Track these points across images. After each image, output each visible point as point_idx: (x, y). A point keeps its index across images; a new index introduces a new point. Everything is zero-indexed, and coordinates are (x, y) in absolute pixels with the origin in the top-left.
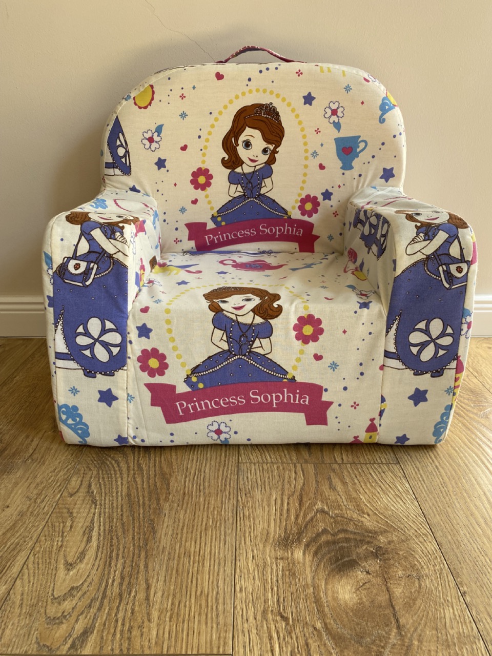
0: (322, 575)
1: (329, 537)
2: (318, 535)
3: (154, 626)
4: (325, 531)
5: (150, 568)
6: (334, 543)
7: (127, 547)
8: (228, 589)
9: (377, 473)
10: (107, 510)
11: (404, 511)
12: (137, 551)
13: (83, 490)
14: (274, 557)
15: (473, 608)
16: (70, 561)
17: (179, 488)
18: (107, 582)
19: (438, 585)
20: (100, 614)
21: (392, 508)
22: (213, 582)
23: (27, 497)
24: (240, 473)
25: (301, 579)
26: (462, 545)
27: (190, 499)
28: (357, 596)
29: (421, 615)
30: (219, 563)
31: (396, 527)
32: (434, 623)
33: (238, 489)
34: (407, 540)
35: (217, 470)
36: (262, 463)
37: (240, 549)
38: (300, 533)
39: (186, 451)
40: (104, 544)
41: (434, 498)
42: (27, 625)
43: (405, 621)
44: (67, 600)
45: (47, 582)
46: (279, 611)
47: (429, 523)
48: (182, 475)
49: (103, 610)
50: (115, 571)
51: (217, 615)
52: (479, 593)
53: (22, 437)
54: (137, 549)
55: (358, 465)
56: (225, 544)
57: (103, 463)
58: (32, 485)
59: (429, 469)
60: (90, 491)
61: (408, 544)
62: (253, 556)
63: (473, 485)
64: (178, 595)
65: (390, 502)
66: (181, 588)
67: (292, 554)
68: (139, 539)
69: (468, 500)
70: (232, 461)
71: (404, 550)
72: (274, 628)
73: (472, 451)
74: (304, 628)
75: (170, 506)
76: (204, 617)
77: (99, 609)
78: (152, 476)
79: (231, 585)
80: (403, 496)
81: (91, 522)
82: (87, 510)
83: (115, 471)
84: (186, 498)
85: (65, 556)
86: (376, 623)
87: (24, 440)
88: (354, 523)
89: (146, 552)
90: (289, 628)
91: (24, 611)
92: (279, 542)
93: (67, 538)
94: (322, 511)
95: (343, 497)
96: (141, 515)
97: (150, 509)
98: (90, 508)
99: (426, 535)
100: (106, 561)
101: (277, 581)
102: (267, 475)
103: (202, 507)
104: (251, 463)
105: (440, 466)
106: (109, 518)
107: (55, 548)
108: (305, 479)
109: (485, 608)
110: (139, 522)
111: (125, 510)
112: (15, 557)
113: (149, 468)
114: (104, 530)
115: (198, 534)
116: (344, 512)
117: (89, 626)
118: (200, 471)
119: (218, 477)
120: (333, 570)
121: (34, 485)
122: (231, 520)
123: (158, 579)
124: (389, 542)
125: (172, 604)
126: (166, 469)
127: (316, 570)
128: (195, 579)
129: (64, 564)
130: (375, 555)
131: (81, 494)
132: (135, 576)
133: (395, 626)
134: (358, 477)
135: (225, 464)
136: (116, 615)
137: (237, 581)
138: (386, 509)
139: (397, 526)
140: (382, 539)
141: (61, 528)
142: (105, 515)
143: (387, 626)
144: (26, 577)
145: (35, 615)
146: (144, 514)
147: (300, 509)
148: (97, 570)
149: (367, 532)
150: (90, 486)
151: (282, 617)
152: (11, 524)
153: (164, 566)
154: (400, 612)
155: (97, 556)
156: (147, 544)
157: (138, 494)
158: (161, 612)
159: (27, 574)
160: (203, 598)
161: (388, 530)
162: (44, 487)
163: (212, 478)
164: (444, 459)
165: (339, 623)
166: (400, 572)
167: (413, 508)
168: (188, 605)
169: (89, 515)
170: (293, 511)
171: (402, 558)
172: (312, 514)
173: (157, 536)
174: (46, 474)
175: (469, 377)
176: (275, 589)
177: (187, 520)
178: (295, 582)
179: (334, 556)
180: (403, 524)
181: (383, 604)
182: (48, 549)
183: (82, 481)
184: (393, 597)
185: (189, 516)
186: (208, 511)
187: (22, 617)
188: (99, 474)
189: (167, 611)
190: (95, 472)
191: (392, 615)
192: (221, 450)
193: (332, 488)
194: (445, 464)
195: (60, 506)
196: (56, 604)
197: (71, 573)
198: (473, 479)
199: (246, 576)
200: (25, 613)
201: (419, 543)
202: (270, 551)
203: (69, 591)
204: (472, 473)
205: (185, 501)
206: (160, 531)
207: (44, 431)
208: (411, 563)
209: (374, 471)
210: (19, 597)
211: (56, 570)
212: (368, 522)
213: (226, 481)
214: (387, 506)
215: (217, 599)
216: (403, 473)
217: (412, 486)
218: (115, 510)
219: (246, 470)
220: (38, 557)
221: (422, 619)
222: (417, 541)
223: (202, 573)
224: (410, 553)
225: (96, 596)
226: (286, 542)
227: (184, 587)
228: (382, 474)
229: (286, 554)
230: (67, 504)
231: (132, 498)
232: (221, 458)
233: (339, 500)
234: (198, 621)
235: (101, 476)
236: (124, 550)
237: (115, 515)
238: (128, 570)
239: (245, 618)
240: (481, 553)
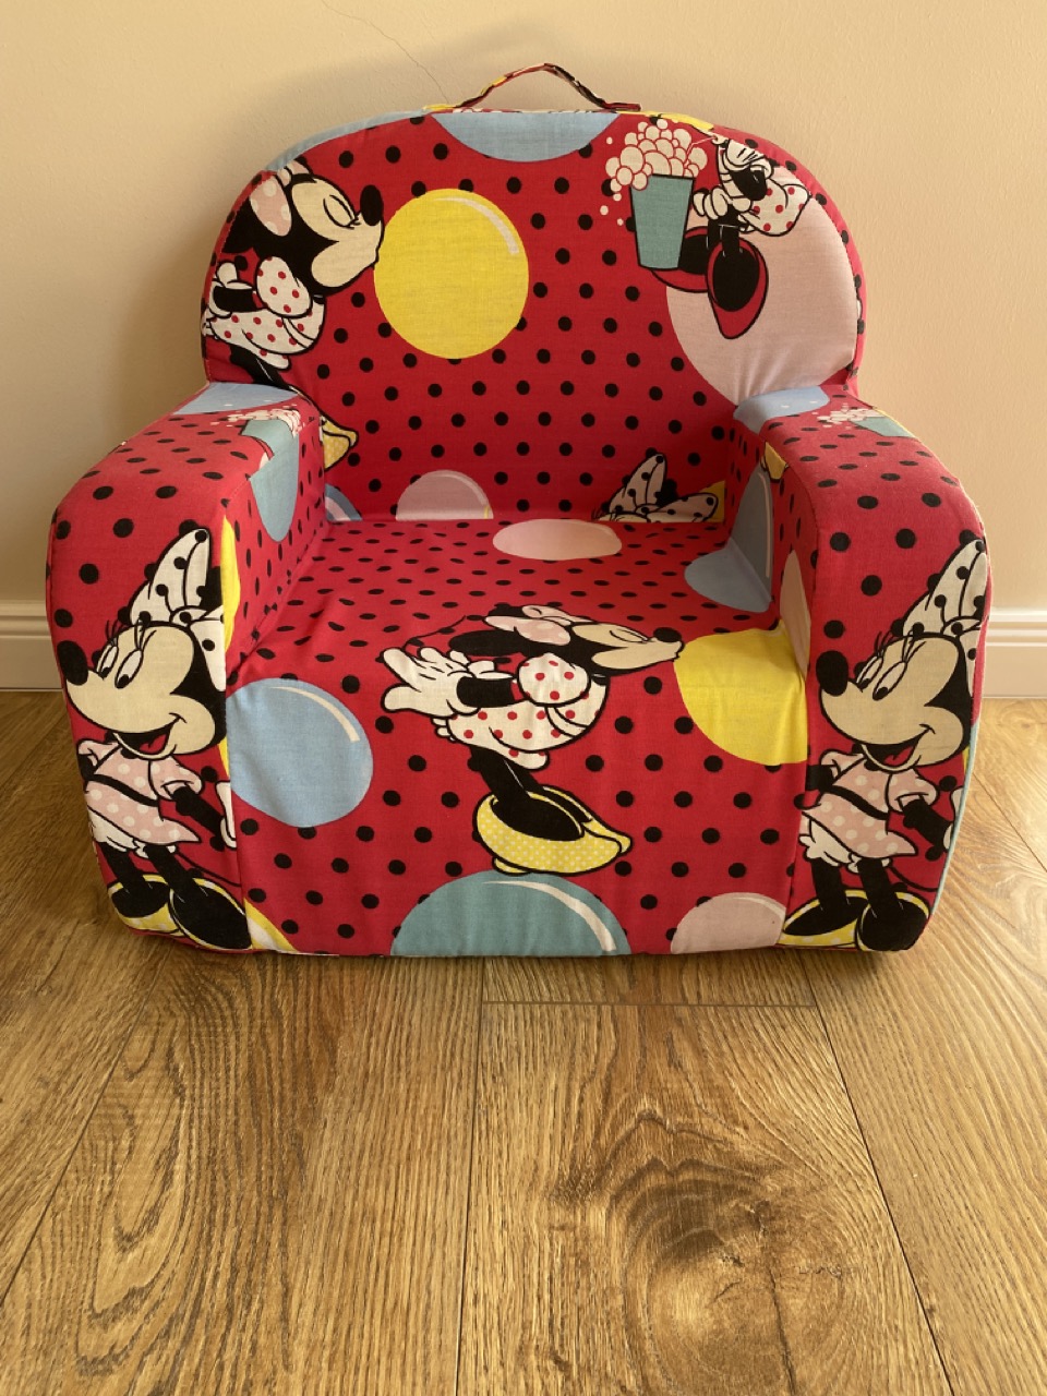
0: (642, 1267)
1: (662, 1180)
2: (641, 1174)
3: (296, 1378)
4: (654, 1165)
5: (292, 1247)
6: (672, 1192)
7: (245, 1197)
8: (449, 1299)
9: (770, 1029)
10: (205, 1112)
11: (821, 1118)
12: (264, 1209)
13: (157, 1063)
14: (546, 1222)
15: (947, 1344)
16: (127, 1229)
17: (356, 1060)
18: (203, 1280)
19: (879, 1290)
20: (188, 1352)
21: (797, 1112)
22: (419, 1281)
23: (40, 1079)
24: (483, 1026)
25: (599, 1276)
26: (935, 1199)
27: (378, 1086)
28: (712, 1315)
29: (839, 1360)
30: (434, 1236)
31: (801, 1157)
32: (864, 1377)
33: (478, 1065)
34: (823, 1186)
35: (435, 1020)
36: (530, 1003)
37: (477, 1205)
38: (603, 1169)
39: (372, 971)
40: (197, 1192)
41: (885, 1088)
42: (40, 1374)
43: (805, 1373)
44: (120, 1319)
45: (78, 1279)
46: (552, 1348)
47: (870, 1147)
48: (363, 1031)
49: (194, 1343)
50: (220, 1254)
51: (426, 1358)
52: (961, 1309)
53: (29, 936)
54: (265, 1204)
55: (729, 1008)
56: (447, 1193)
57: (199, 999)
58: (49, 1050)
59: (878, 1019)
60: (172, 1067)
61: (823, 1196)
62: (504, 1223)
63: (967, 1059)
64: (347, 1311)
65: (791, 1098)
66: (354, 1295)
67: (583, 1218)
68: (271, 1178)
69: (955, 1094)
70: (469, 998)
71: (813, 1210)
72: (540, 1387)
73: (972, 977)
74: (600, 1386)
75: (336, 1103)
76: (398, 1361)
77: (186, 1341)
78: (301, 1031)
79: (457, 1289)
80: (819, 1083)
81: (172, 1138)
82: (163, 1112)
83: (223, 1018)
84: (370, 1084)
85: (117, 1219)
86: (747, 1376)
87: (34, 941)
88: (715, 1146)
89: (285, 1209)
90: (570, 1384)
91: (33, 1343)
92: (559, 1190)
93: (122, 1176)
94: (651, 1118)
95: (696, 1086)
96: (276, 1125)
97: (294, 1109)
98: (171, 1105)
99: (861, 1176)
100: (202, 1232)
101: (551, 1279)
102: (539, 1032)
103: (402, 1106)
104: (507, 1003)
105: (902, 1012)
106: (209, 1130)
107: (97, 1198)
108: (618, 1041)
109: (971, 1343)
110: (272, 1140)
111: (242, 1112)
112: (15, 1218)
113: (295, 1012)
114: (199, 1157)
115: (393, 1168)
116: (697, 1119)
117: (164, 1379)
118: (400, 1020)
119: (438, 1035)
120: (665, 1256)
121: (55, 1051)
122: (460, 1138)
123: (306, 1274)
124: (786, 1192)
125: (335, 1330)
126: (329, 1016)
127: (631, 1256)
128: (382, 1273)
129: (116, 1237)
130: (754, 1222)
131: (151, 1073)
132: (261, 1267)
133: (786, 1384)
134: (729, 1038)
135: (453, 1003)
136: (220, 1355)
137: (469, 1280)
138: (784, 1114)
139: (803, 1153)
140: (771, 1185)
141: (110, 1153)
142: (200, 1122)
143: (770, 1383)
144: (36, 1266)
145: (55, 1353)
146: (281, 1121)
147: (606, 1112)
148: (183, 1251)
149: (740, 1167)
150: (170, 1053)
151: (557, 1361)
152: (7, 1142)
153: (321, 1243)
154: (797, 1351)
155: (182, 1219)
156: (286, 1193)
157: (270, 1071)
158: (311, 1347)
159: (39, 1259)
160: (399, 1318)
161: (784, 1163)
162: (76, 1055)
163: (425, 1038)
164: (911, 997)
165: (672, 1376)
166: (804, 1261)
167: (839, 1111)
168: (366, 1335)
169: (168, 1122)
170: (590, 1118)
171: (809, 1230)
172: (630, 1124)
173: (307, 1173)
174: (79, 1024)
175: (978, 798)
176: (547, 1297)
177: (370, 1136)
178: (589, 1283)
179: (671, 1222)
180: (815, 1149)
181: (764, 1334)
182: (82, 1201)
183: (154, 1043)
184: (786, 1318)
185: (375, 1127)
186: (414, 1118)
187: (29, 1357)
188: (190, 1025)
189: (324, 1347)
190: (181, 1021)
191: (781, 1358)
192: (446, 970)
193: (675, 1063)
194: (912, 1008)
195: (109, 1100)
196: (98, 1329)
197: (131, 1256)
198: (967, 1044)
199: (488, 1269)
200: (36, 1346)
201: (845, 1194)
202: (540, 1211)
203: (126, 1298)
204: (967, 1031)
205: (368, 1091)
206: (314, 1163)
207: (75, 921)
208: (826, 1241)
209: (763, 1025)
210: (22, 1312)
211: (98, 1249)
212: (746, 1146)
213: (453, 1045)
214: (785, 1108)
215: (426, 1320)
216: (823, 1030)
217: (839, 1061)
218: (222, 1111)
219: (496, 1017)
220: (62, 1220)
221: (841, 1367)
222: (842, 1189)
223: (399, 1260)
224: (828, 1215)
225: (181, 1312)
226: (572, 1190)
227: (360, 1293)
228: (780, 1030)
229: (571, 1217)
230: (122, 1095)
231: (258, 1082)
232: (444, 990)
233: (688, 1091)
234: (387, 1369)
235: (194, 1029)
236: (239, 1206)
237: (222, 1121)
238: (247, 1251)
239: (482, 1363)
240: (971, 1218)
